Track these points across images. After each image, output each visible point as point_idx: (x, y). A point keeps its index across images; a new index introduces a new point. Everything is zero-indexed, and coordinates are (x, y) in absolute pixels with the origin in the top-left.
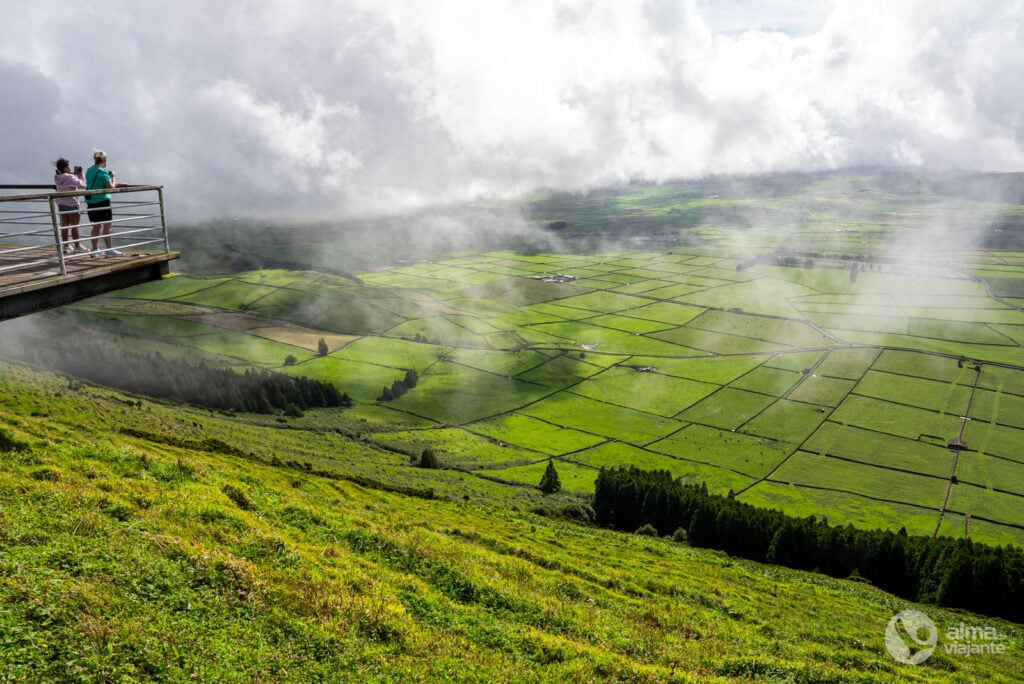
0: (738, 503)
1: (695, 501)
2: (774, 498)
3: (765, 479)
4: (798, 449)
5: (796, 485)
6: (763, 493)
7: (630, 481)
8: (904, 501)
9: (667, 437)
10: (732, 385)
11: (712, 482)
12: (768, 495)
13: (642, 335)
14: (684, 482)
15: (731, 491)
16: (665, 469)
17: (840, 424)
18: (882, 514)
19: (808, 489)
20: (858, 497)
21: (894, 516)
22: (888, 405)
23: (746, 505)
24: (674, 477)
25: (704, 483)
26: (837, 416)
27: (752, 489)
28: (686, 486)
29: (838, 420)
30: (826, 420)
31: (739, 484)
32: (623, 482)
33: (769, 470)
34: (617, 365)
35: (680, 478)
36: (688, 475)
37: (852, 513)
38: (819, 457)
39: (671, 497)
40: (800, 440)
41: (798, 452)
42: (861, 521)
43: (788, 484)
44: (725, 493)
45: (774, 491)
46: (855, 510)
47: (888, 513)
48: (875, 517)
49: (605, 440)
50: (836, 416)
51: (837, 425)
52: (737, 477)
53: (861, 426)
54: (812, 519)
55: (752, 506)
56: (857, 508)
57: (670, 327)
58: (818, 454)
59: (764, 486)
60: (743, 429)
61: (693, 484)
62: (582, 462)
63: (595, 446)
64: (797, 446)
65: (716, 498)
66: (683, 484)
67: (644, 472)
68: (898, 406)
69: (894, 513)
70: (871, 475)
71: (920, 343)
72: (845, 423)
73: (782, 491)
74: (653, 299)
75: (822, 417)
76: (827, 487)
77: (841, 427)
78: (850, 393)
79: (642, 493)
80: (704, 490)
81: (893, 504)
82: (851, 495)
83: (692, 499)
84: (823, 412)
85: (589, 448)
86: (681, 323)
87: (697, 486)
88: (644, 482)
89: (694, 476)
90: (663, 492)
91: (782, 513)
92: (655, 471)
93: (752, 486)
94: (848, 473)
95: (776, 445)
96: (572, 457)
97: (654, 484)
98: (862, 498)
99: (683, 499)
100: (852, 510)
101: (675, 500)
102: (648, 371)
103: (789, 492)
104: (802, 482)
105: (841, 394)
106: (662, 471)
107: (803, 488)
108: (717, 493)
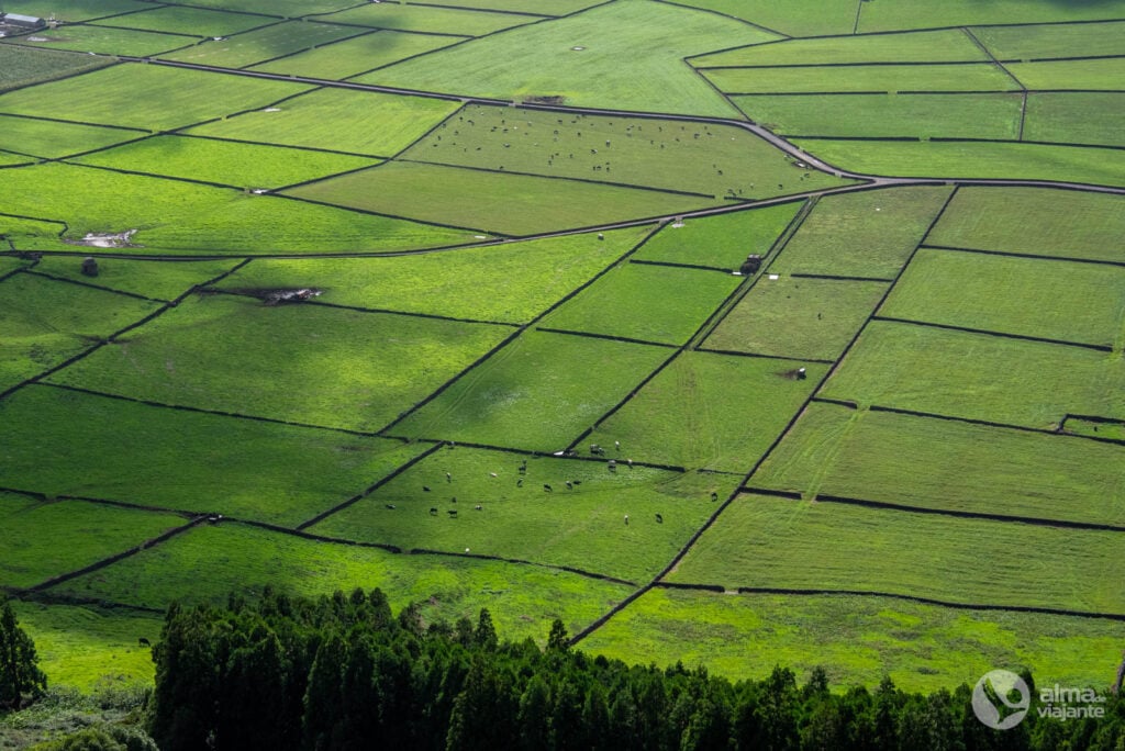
0: (580, 660)
1: (455, 668)
2: (686, 633)
3: (656, 584)
4: (742, 489)
5: (741, 590)
6: (653, 623)
7: (257, 636)
8: (1035, 603)
9: (371, 490)
10: (546, 323)
11: (508, 610)
12: (667, 627)
13: (272, 193)
14: (426, 618)
15: (558, 627)
16: (368, 587)
17: (853, 406)
18: (978, 644)
19: (778, 599)
20: (910, 605)
21: (1009, 646)
22: (974, 341)
23: (601, 661)
24: (396, 608)
25: (484, 615)
26: (841, 385)
27: (622, 616)
28: (433, 628)
29: (843, 397)
30: (812, 398)
31: (582, 604)
32: (240, 642)
33: (666, 556)
34: (199, 290)
35: (411, 610)
36: (437, 597)
37: (896, 652)
38: (800, 505)
39: (387, 666)
40: (746, 461)
41: (743, 497)
42: (925, 671)
43: (720, 589)
44: (541, 635)
45: (682, 614)
46: (905, 644)
47: (993, 642)
48: (958, 657)
49: (184, 522)
50: (838, 386)
51: (845, 410)
52: (579, 585)
53: (909, 406)
54: (782, 679)
55: (619, 664)
56: (911, 636)
57: (356, 163)
58: (797, 496)
59: (656, 603)
60: (584, 447)
61: (452, 622)
62: (114, 599)
63: (151, 544)
64: (738, 481)
65: (515, 652)
66: (425, 624)
67: (302, 601)
68: (1002, 343)
69: (1008, 640)
70: (941, 542)
71: (1055, 163)
72: (864, 402)
73: (705, 613)
74: (300, 80)
75: (800, 391)
76: (828, 585)
77: (855, 414)
78: (873, 317)
79: (300, 667)
80: (485, 633)
81: (1005, 615)
82: (892, 602)
83: (446, 664)
84: (802, 376)
85: (134, 551)
86: (390, 149)
87: (464, 624)
88: (304, 632)
89: (452, 598)
90: (361, 654)
91: (702, 674)
92: (338, 598)
93: (622, 606)
94: (879, 543)
95: (681, 482)
96: (79, 588)
97: (333, 633)
98: (922, 607)
99: (421, 666)
100: (896, 644)
101: (398, 674)
102: (298, 300)
103: (728, 613)
104: (758, 578)
105: (851, 320)
106: (358, 595)
107: (764, 598)
108: (518, 638)
